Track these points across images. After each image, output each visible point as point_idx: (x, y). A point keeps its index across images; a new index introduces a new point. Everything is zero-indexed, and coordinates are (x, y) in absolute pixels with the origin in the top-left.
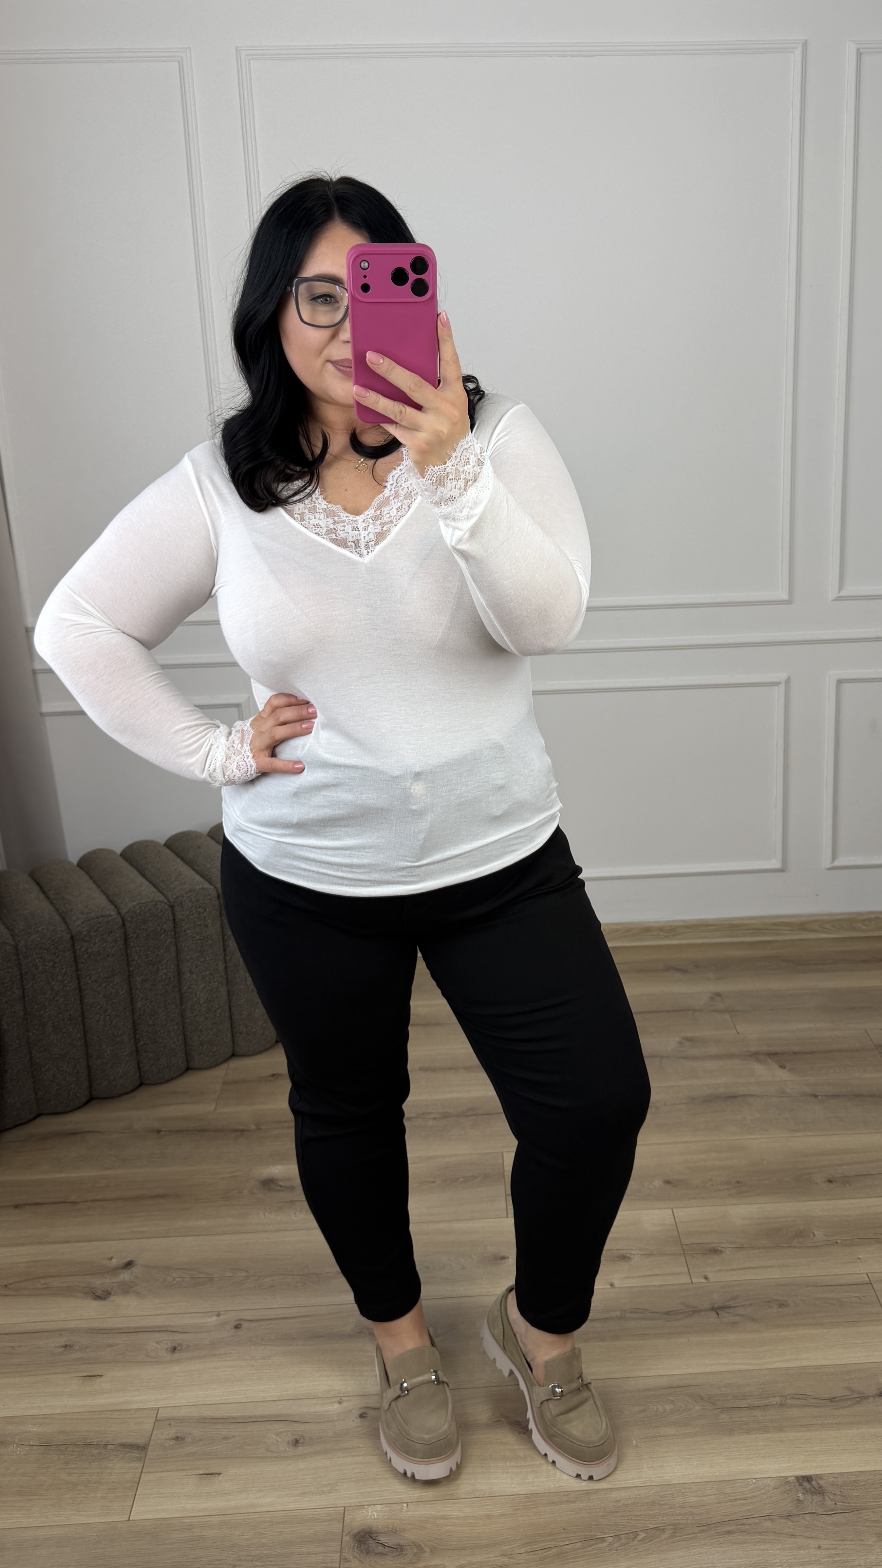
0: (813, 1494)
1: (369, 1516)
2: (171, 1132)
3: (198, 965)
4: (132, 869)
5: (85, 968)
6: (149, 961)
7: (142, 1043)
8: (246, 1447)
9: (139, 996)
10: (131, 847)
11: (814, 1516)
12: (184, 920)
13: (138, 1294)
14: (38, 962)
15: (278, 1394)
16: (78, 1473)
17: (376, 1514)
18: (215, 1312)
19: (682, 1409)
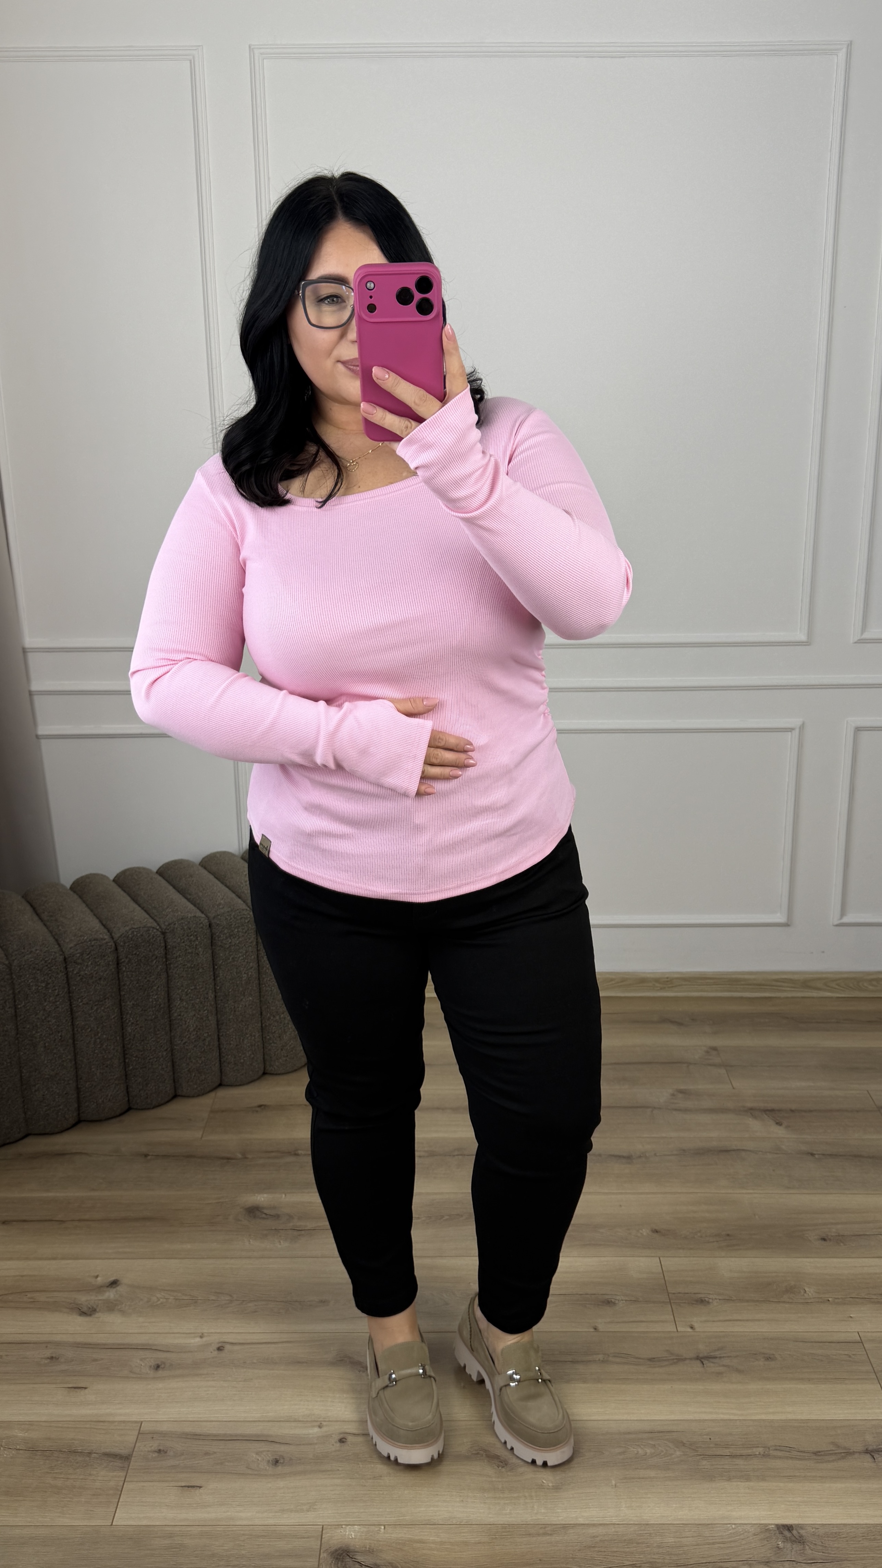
0: (793, 1543)
1: (347, 1536)
2: (158, 1156)
3: (188, 993)
4: (125, 895)
5: (77, 989)
6: (140, 986)
7: (131, 1068)
8: (227, 1464)
9: (130, 1021)
10: (124, 873)
11: (793, 1564)
12: (175, 947)
13: (123, 1312)
14: (32, 982)
15: (259, 1415)
16: (63, 1478)
17: (353, 1534)
18: (199, 1333)
19: (662, 1454)
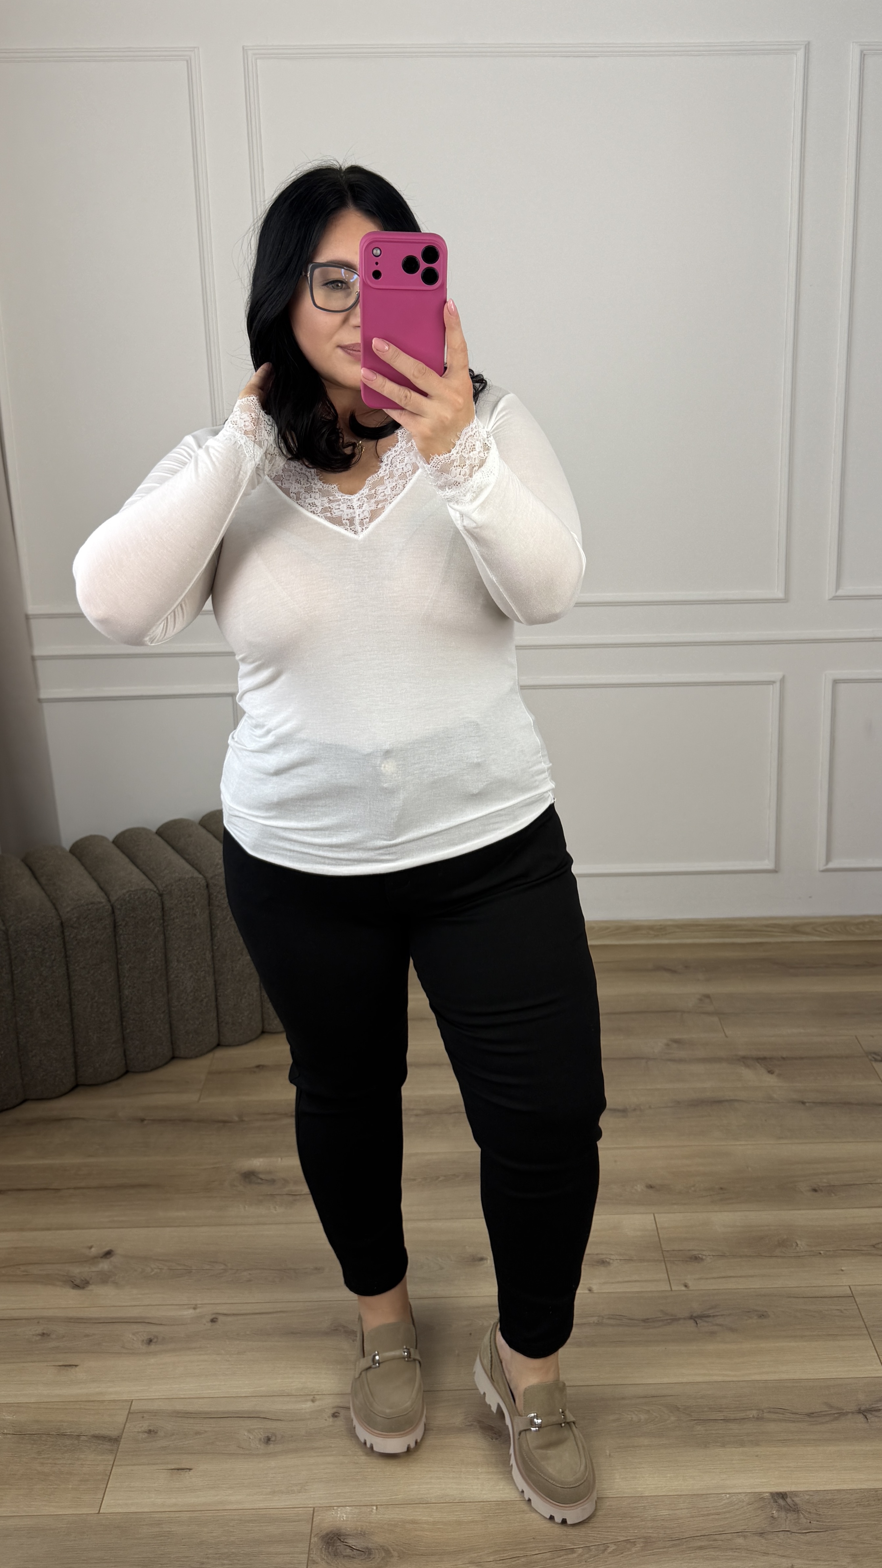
0: (788, 1512)
1: (338, 1518)
2: (154, 1120)
3: (186, 953)
4: (123, 856)
5: (73, 954)
6: (137, 948)
7: (128, 1031)
8: (218, 1443)
9: (127, 984)
10: (123, 834)
11: (788, 1534)
12: (173, 909)
13: (116, 1284)
14: (28, 947)
15: (252, 1390)
16: (51, 1464)
17: (345, 1516)
18: (192, 1304)
19: (657, 1420)
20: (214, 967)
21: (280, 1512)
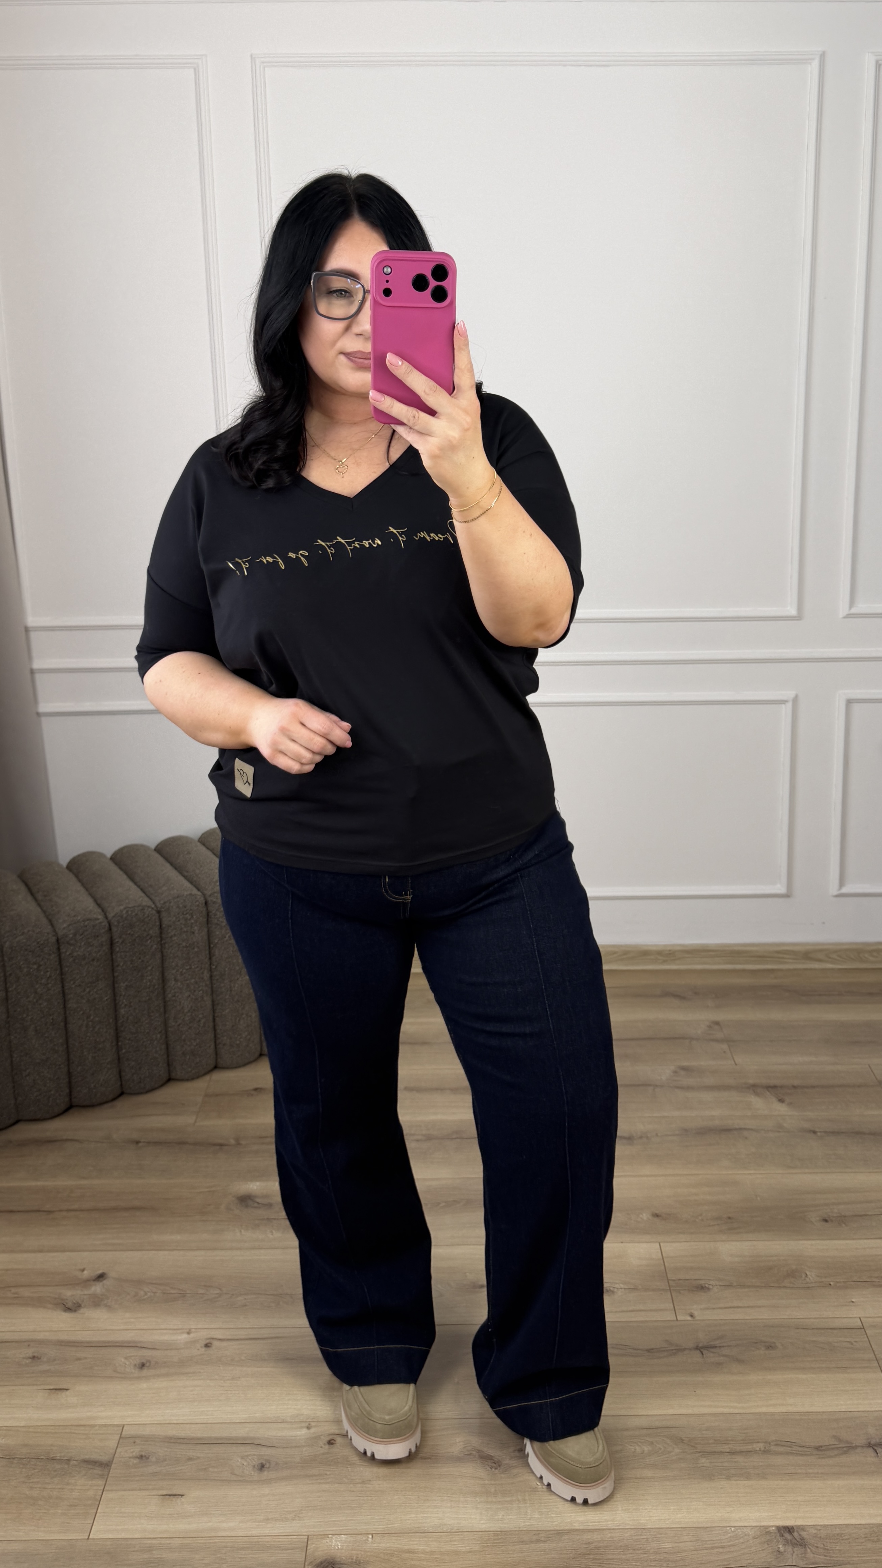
0: (794, 1546)
1: (333, 1546)
2: (149, 1143)
3: (183, 972)
4: (121, 873)
5: (69, 971)
6: (134, 966)
7: (124, 1051)
8: (211, 1469)
9: (123, 1003)
10: (121, 850)
12: (171, 926)
13: (109, 1307)
14: (23, 964)
15: (246, 1416)
16: (40, 1488)
17: (339, 1544)
18: (186, 1329)
19: (660, 1452)
20: (212, 987)
21: (274, 1540)
